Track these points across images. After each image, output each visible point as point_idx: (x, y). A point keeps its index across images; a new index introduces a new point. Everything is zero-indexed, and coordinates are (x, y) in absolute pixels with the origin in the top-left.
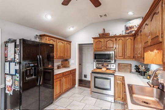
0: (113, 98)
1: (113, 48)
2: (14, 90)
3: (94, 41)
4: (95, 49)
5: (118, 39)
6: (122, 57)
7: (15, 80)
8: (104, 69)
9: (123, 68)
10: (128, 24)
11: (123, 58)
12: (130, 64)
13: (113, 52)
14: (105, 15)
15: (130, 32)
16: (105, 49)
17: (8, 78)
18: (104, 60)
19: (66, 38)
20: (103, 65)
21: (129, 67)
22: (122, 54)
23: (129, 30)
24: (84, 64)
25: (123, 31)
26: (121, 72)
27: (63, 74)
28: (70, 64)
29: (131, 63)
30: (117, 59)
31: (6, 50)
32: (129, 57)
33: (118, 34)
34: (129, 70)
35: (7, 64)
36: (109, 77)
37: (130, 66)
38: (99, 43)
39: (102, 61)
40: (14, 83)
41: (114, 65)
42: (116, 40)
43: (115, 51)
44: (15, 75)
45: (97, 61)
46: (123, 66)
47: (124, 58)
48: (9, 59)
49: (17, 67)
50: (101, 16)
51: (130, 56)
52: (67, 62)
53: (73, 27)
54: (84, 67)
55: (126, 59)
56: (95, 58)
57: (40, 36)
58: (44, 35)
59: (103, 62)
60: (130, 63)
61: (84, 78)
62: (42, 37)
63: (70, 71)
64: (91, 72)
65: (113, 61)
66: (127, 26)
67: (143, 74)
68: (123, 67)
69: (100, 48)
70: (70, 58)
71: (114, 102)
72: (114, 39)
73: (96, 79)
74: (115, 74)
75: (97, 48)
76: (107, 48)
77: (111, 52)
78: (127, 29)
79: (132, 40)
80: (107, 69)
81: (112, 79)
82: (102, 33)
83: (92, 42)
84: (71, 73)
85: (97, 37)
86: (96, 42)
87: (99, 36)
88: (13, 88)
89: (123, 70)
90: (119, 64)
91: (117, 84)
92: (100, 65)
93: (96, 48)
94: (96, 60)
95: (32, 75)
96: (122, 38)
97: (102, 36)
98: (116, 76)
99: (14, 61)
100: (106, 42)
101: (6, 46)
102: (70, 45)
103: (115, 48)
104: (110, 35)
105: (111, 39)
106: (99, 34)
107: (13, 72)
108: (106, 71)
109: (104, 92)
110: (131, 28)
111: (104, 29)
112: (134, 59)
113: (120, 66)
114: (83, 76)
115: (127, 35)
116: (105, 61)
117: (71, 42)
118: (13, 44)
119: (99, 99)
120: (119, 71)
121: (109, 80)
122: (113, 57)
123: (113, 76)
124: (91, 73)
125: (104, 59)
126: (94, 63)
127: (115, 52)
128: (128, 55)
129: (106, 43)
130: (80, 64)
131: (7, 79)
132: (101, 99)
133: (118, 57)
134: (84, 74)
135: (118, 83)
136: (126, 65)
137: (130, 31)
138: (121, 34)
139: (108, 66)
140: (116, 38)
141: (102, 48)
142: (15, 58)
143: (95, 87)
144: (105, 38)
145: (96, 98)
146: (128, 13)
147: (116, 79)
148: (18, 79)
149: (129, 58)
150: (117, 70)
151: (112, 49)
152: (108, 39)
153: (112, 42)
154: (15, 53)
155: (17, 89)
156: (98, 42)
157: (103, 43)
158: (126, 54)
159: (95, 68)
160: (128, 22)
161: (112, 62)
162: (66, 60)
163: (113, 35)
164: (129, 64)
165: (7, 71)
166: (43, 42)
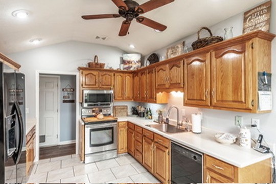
1: (111, 85)
3: (82, 73)
4: (84, 86)
5: (116, 74)
6: (121, 98)
9: (120, 112)
10: (126, 56)
11: (121, 100)
14: (104, 39)
16: (100, 86)
18: (100, 103)
20: (94, 111)
22: (122, 94)
23: (126, 64)
29: (128, 105)
30: (115, 101)
33: (115, 68)
34: (126, 113)
37: (126, 109)
38: (91, 77)
39: (97, 105)
42: (114, 75)
43: (114, 89)
47: (123, 99)
50: (97, 37)
51: (129, 96)
55: (125, 100)
56: (85, 102)
60: (126, 105)
66: (124, 59)
67: (142, 116)
68: (119, 110)
69: (93, 85)
71: (118, 156)
72: (112, 74)
73: (92, 132)
74: (118, 121)
75: (88, 85)
76: (103, 85)
78: (124, 62)
86: (86, 75)
87: (87, 66)
89: (119, 114)
90: (114, 107)
92: (90, 111)
93: (86, 85)
94: (87, 104)
96: (121, 74)
97: (95, 67)
100: (102, 76)
103: (113, 86)
104: (105, 68)
105: (108, 74)
106: (88, 63)
108: (103, 119)
110: (129, 62)
111: (96, 57)
112: (133, 100)
115: (125, 70)
116: (101, 105)
123: (117, 123)
125: (99, 101)
128: (127, 95)
129: (102, 78)
132: (100, 161)
133: (117, 98)
136: (122, 107)
137: (127, 66)
138: (119, 69)
139: (101, 111)
140: (114, 73)
141: (95, 85)
146: (129, 45)
147: (119, 126)
149: (128, 99)
151: (109, 87)
152: (104, 73)
156: (89, 75)
157: (97, 78)
163: (108, 68)
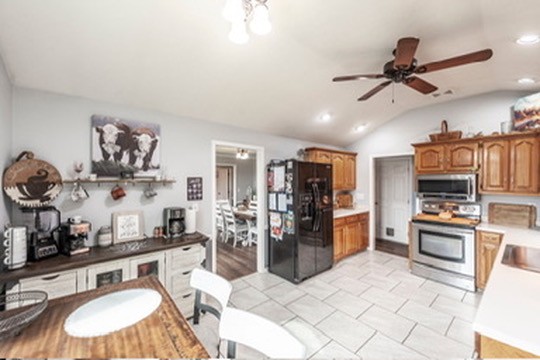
0: (473, 283)
1: (472, 165)
2: (285, 234)
3: (416, 152)
4: (419, 169)
5: (487, 144)
6: (501, 189)
7: (287, 219)
8: (445, 216)
9: (505, 217)
10: (521, 103)
11: (505, 191)
12: (531, 207)
13: (473, 177)
15: (528, 124)
16: (449, 167)
17: (275, 217)
18: (445, 194)
19: (344, 147)
20: (441, 207)
21: (527, 214)
22: (502, 181)
23: (523, 118)
24: (385, 204)
25: (502, 124)
26: (498, 224)
27: (346, 220)
28: (354, 200)
29: (535, 205)
30: (484, 193)
31: (269, 176)
32: (525, 188)
33: (487, 133)
34: (526, 221)
35: (273, 196)
36: (460, 234)
37: (531, 212)
38: (431, 156)
39: (440, 196)
40: (284, 223)
41: (477, 207)
42: (481, 147)
43: (480, 172)
44: (287, 213)
45: (424, 196)
46: (505, 210)
47: (508, 190)
48: (276, 189)
49: (290, 202)
51: (527, 184)
52: (347, 196)
53: (364, 125)
54: (385, 211)
55: (513, 192)
56: (420, 191)
57: (307, 150)
58: (313, 149)
59: (441, 200)
60: (530, 204)
61: (385, 237)
62: (310, 152)
63: (358, 215)
64: (410, 220)
65: (474, 196)
66: (516, 109)
68: (506, 212)
69: (435, 167)
70: (355, 188)
71: (476, 290)
72: (476, 145)
73: (424, 236)
74: (477, 228)
75: (425, 167)
76: (455, 166)
77: (466, 177)
78: (517, 115)
79: (532, 145)
80: (455, 216)
81: (469, 237)
82: (439, 132)
83: (413, 153)
84: (359, 220)
85: (423, 141)
86: (423, 154)
87: (429, 140)
88: (283, 230)
89: (504, 220)
90: (492, 206)
91: (483, 251)
92: (433, 206)
93: (422, 167)
94: (421, 195)
95: (305, 215)
96: (502, 143)
97: (439, 140)
98: (480, 232)
99: (284, 193)
100: (452, 151)
101: (269, 170)
102: (354, 160)
103: (479, 166)
104: (463, 137)
105: (466, 146)
106: (431, 136)
107: (283, 207)
108: (450, 220)
109: (447, 265)
110: (530, 113)
111: (445, 122)
113: (495, 210)
114: (384, 231)
115: (514, 133)
116: (447, 197)
117: (355, 155)
118: (283, 168)
119: (432, 280)
120: (491, 222)
121: (460, 242)
122: (471, 187)
123: (473, 231)
124: (410, 223)
125: (444, 192)
126: (418, 200)
127: (477, 176)
128: (520, 183)
129: (452, 156)
130: (376, 203)
131: (271, 218)
132: (437, 281)
133: (489, 189)
134: (386, 225)
135: (485, 249)
136: (515, 208)
137: (526, 121)
138: (497, 133)
139: (456, 208)
140: (481, 142)
141: (438, 167)
142: (286, 188)
143: (421, 252)
144: (449, 143)
145: (423, 277)
147: (481, 239)
148: (291, 218)
149: (525, 190)
150: (485, 218)
151: (468, 168)
152: (457, 146)
153: (470, 153)
154: (286, 180)
155: (291, 231)
156: (428, 154)
157: (442, 156)
158: (512, 180)
159: (419, 211)
160: (521, 100)
161: (469, 200)
162: (346, 193)
163: (470, 136)
164: (527, 206)
165: (273, 206)
166: (311, 161)
